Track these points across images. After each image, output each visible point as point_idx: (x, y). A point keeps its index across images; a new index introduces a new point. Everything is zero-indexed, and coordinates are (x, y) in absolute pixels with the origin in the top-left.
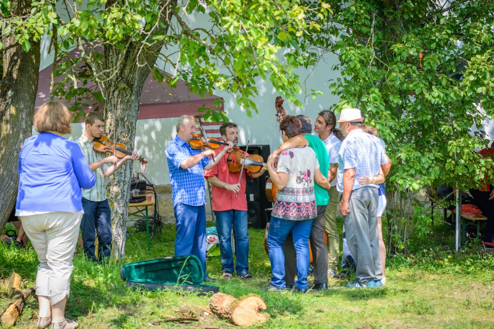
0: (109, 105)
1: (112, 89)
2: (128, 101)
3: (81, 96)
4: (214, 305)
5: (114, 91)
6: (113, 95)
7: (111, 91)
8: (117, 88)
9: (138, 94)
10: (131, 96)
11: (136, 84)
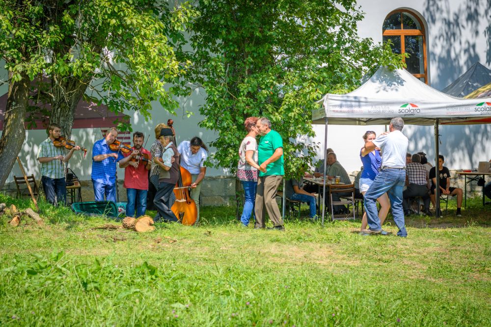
0: (54, 118)
1: (56, 107)
2: (67, 116)
3: (33, 112)
4: (125, 223)
5: (58, 109)
6: (57, 111)
7: (56, 108)
8: (60, 106)
9: (74, 111)
10: (69, 112)
11: (72, 104)
